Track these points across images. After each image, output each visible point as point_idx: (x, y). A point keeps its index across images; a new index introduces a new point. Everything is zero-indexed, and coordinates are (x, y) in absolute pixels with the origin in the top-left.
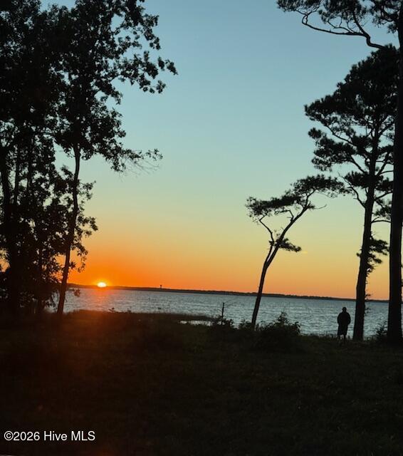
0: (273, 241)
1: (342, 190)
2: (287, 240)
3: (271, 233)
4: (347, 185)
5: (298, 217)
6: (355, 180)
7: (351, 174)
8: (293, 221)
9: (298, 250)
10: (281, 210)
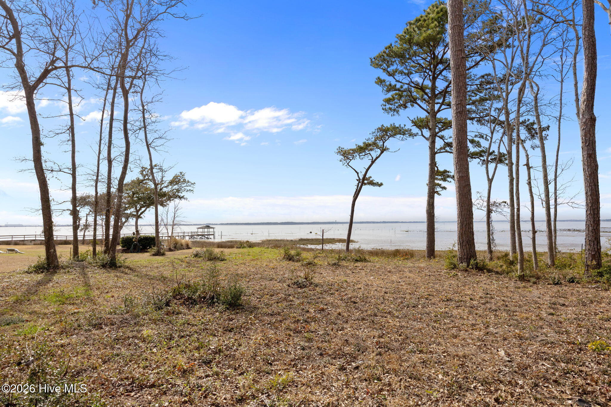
0: (360, 179)
1: (411, 135)
2: (371, 177)
3: (358, 173)
4: (415, 130)
5: (377, 158)
6: (420, 124)
7: (416, 119)
8: (373, 162)
9: (380, 185)
10: (364, 154)
